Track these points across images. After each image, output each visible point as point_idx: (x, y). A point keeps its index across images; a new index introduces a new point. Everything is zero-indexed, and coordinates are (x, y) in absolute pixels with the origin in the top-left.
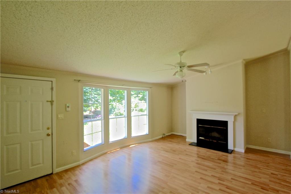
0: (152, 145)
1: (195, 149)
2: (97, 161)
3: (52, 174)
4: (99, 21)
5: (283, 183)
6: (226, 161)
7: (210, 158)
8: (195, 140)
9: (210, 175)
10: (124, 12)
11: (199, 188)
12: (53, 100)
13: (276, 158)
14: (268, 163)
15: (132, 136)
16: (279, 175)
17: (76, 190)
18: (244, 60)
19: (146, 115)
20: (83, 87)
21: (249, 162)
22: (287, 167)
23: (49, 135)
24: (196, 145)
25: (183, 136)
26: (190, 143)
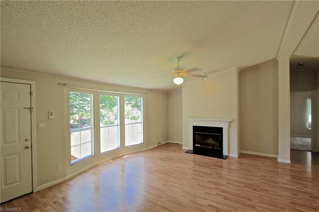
0: (148, 154)
1: (192, 156)
2: (86, 174)
3: (32, 193)
4: (93, 19)
5: (271, 184)
6: (221, 167)
7: (207, 165)
8: (191, 148)
9: (207, 181)
10: (121, 11)
11: (197, 194)
12: (32, 106)
13: (266, 161)
14: (259, 167)
15: (126, 145)
16: (268, 177)
17: (65, 208)
18: (238, 67)
19: (141, 123)
20: (69, 91)
21: (242, 166)
22: (274, 168)
23: (28, 148)
24: (192, 152)
25: (179, 144)
26: (186, 151)
